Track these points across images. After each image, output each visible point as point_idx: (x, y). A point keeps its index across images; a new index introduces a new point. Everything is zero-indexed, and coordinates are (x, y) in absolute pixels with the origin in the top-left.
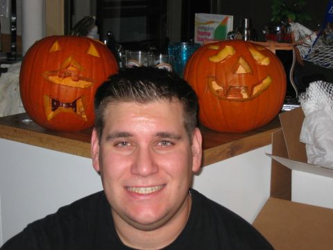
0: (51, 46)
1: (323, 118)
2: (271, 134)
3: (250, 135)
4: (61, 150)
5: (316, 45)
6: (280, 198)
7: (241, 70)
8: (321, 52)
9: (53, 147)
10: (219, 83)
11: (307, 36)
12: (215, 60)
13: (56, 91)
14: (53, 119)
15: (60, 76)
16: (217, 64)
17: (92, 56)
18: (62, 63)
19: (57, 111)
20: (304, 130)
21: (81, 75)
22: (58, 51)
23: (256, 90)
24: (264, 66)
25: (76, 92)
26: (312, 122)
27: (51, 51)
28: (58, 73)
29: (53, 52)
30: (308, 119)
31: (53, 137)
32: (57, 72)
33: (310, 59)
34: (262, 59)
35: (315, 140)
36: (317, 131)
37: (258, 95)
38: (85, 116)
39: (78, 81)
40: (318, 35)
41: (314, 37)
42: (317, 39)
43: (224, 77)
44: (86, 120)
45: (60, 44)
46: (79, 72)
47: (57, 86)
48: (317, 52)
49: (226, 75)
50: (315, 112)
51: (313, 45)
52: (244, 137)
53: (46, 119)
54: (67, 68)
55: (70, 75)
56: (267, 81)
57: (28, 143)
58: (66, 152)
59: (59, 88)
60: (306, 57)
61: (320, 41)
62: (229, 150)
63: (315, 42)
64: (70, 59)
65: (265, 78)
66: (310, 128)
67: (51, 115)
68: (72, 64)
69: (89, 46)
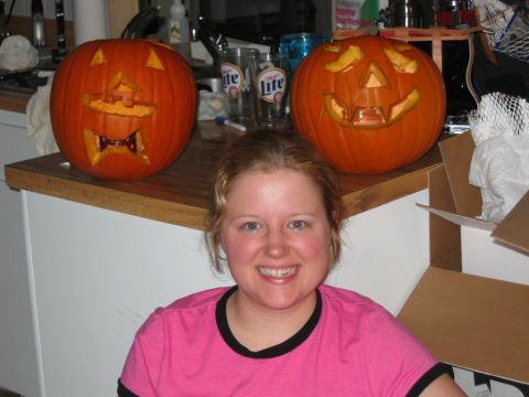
0: (92, 57)
1: (501, 149)
2: (427, 173)
3: (392, 177)
4: (115, 209)
5: (513, 26)
6: (445, 268)
7: (374, 82)
8: (519, 37)
9: (102, 204)
10: (340, 103)
11: (499, 12)
12: (334, 68)
13: (101, 123)
14: (100, 163)
15: (106, 101)
16: (336, 73)
17: (153, 69)
18: (108, 82)
19: (106, 152)
20: (475, 166)
21: (137, 98)
22: (103, 64)
23: (397, 110)
24: (409, 74)
25: (131, 123)
26: (484, 155)
27: (92, 63)
28: (103, 97)
29: (95, 65)
30: (479, 151)
31: (102, 189)
32: (101, 94)
33: (503, 49)
34: (406, 64)
35: (489, 182)
36: (492, 170)
37: (400, 118)
38: (145, 157)
39: (131, 107)
40: (516, 11)
41: (510, 13)
42: (513, 18)
43: (347, 93)
44: (149, 163)
45: (105, 53)
46: (134, 93)
47: (102, 115)
48: (513, 37)
49: (350, 90)
50: (490, 139)
51: (509, 27)
52: (384, 181)
53: (90, 164)
54: (116, 87)
55: (120, 99)
56: (413, 97)
57: (67, 198)
58: (121, 211)
59: (105, 119)
60: (498, 44)
61: (519, 19)
62: (358, 201)
63: (511, 22)
64: (120, 75)
65: (410, 92)
66: (482, 165)
67: (96, 157)
68: (124, 81)
69: (149, 53)
